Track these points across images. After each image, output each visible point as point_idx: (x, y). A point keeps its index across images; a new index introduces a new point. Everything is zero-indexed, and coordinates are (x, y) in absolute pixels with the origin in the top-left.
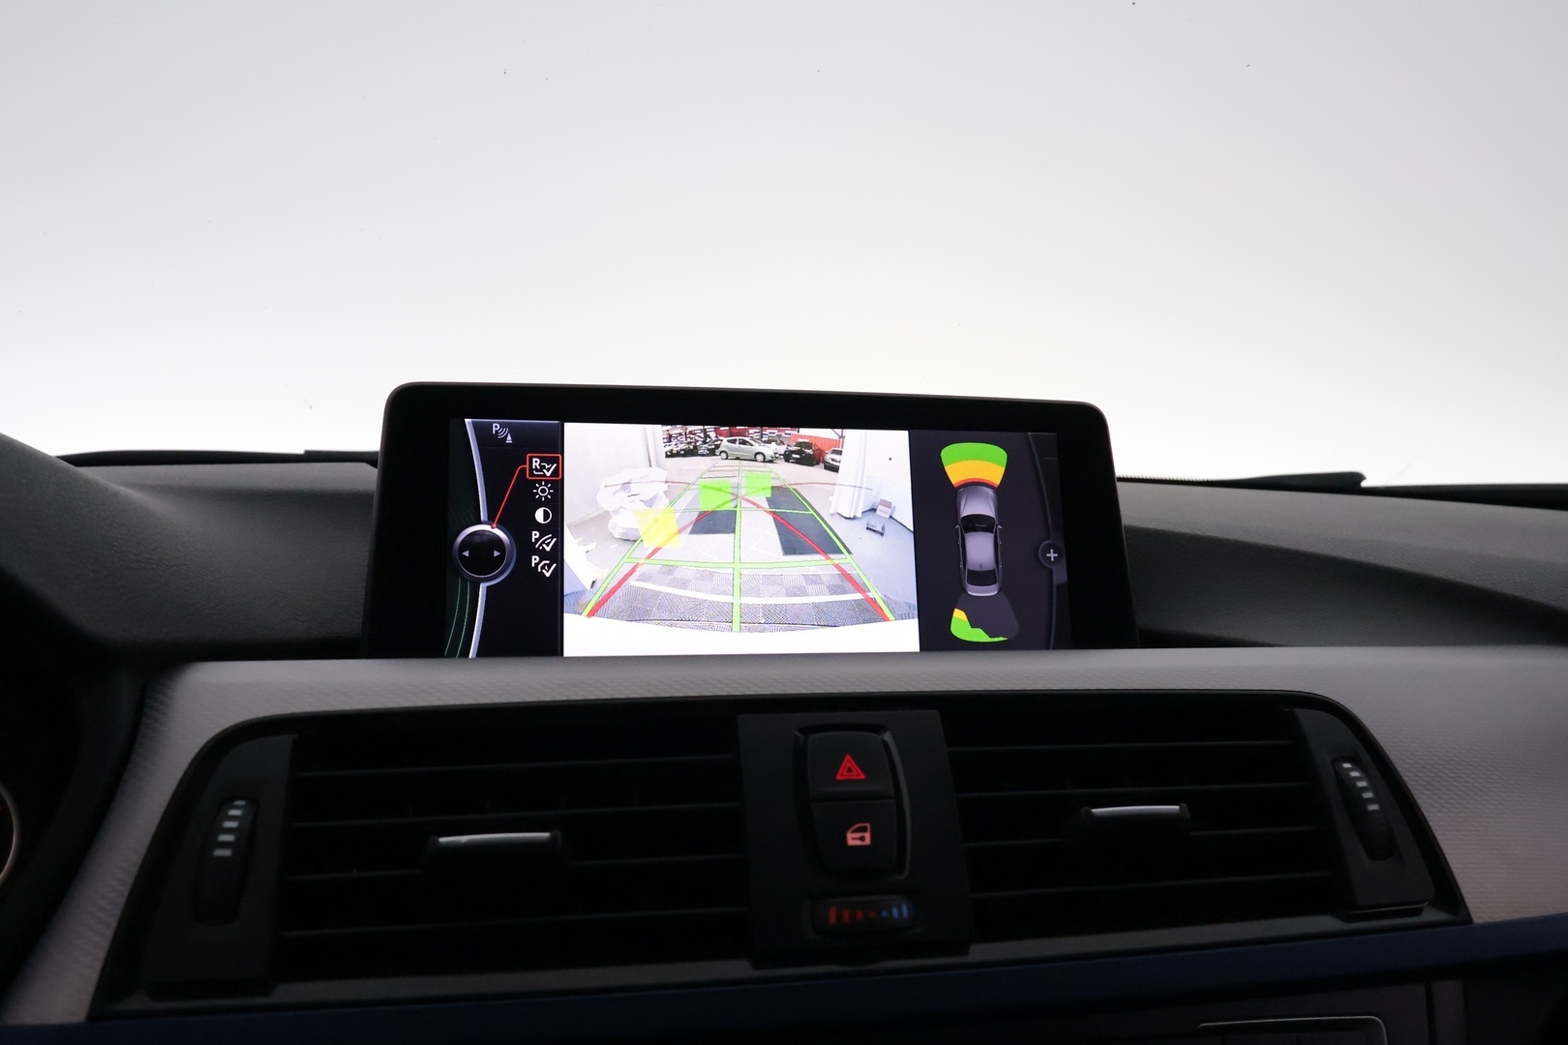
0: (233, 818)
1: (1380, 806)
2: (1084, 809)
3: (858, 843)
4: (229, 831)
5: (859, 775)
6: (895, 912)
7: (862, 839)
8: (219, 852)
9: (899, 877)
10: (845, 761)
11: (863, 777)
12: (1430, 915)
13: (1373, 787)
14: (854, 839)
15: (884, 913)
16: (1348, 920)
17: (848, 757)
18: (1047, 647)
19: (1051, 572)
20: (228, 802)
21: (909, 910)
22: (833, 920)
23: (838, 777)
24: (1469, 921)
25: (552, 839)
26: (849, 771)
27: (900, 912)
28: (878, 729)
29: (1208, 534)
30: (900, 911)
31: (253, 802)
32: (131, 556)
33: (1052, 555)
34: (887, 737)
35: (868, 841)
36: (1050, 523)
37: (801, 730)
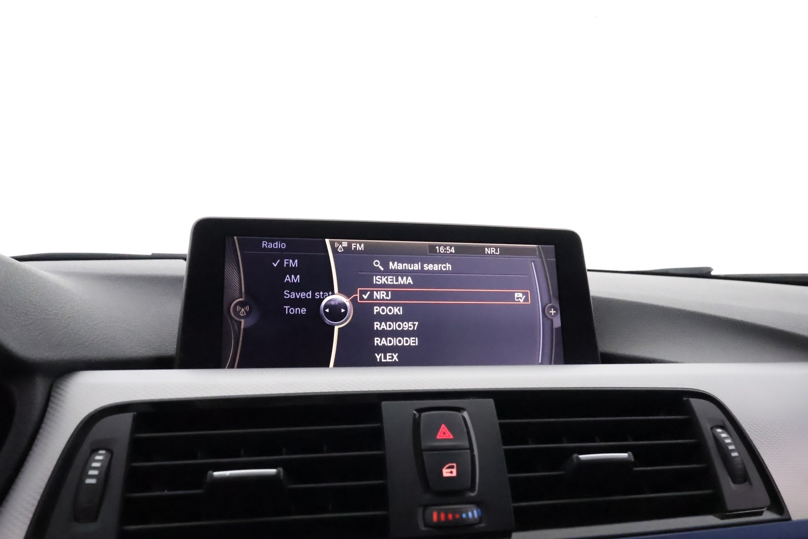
0: (98, 461)
1: (739, 453)
2: (575, 455)
3: (449, 475)
4: (95, 468)
6: (470, 514)
7: (451, 472)
8: (89, 481)
9: (472, 494)
10: (442, 428)
11: (451, 437)
12: (768, 515)
13: (734, 443)
14: (447, 472)
15: (464, 516)
16: (722, 518)
17: (443, 426)
18: (550, 364)
19: (552, 321)
20: (95, 451)
21: (478, 512)
22: (435, 519)
23: (438, 437)
24: (789, 519)
25: (278, 473)
26: (444, 434)
28: (459, 409)
30: (473, 514)
31: (109, 451)
32: (47, 312)
33: (553, 312)
34: (465, 414)
35: (454, 474)
36: (551, 294)
37: (417, 410)
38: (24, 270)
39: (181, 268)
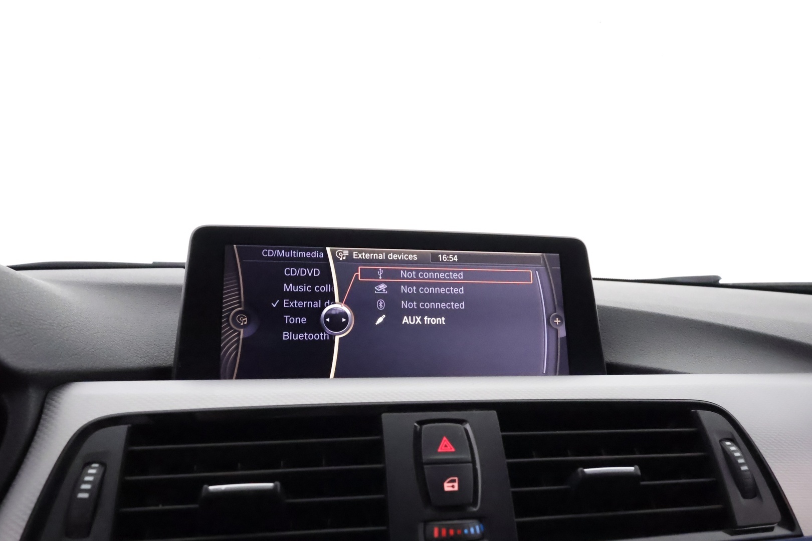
0: (91, 475)
1: (748, 467)
2: (580, 469)
3: (451, 489)
4: (88, 482)
5: (451, 449)
6: (472, 530)
7: (453, 487)
8: (82, 495)
9: (475, 509)
10: (443, 440)
11: (453, 450)
12: (779, 531)
13: (744, 456)
14: (448, 487)
15: (466, 531)
16: (732, 534)
17: (445, 438)
18: (555, 374)
19: (557, 331)
20: (88, 464)
21: (480, 529)
22: (436, 534)
23: (439, 450)
24: (801, 535)
25: (275, 487)
26: (446, 448)
27: (475, 530)
28: (461, 422)
29: (643, 310)
31: (103, 464)
32: (42, 321)
33: (557, 321)
34: (468, 426)
35: (456, 488)
36: (556, 303)
37: (418, 422)
38: (19, 279)
39: (179, 277)
